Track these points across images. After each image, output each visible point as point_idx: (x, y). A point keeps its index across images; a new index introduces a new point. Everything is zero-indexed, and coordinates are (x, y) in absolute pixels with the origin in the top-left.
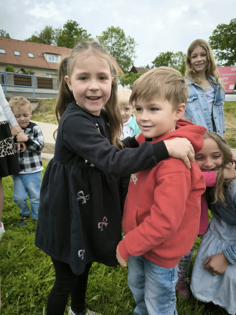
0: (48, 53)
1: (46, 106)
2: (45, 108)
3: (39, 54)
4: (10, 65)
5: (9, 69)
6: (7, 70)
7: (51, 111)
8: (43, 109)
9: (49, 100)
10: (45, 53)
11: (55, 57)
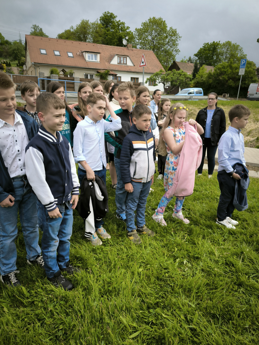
0: (87, 52)
3: (78, 53)
4: (54, 66)
5: (54, 71)
11: (94, 55)
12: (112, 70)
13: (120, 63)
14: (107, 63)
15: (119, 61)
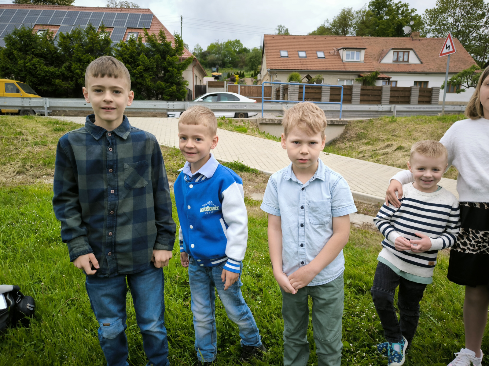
0: (346, 49)
1: (357, 132)
2: (356, 134)
3: (332, 52)
4: (295, 72)
5: (294, 77)
6: (291, 79)
7: (366, 139)
8: (353, 136)
9: (361, 122)
10: (340, 49)
11: (355, 52)
12: (383, 72)
13: (397, 60)
14: (375, 63)
15: (396, 57)
